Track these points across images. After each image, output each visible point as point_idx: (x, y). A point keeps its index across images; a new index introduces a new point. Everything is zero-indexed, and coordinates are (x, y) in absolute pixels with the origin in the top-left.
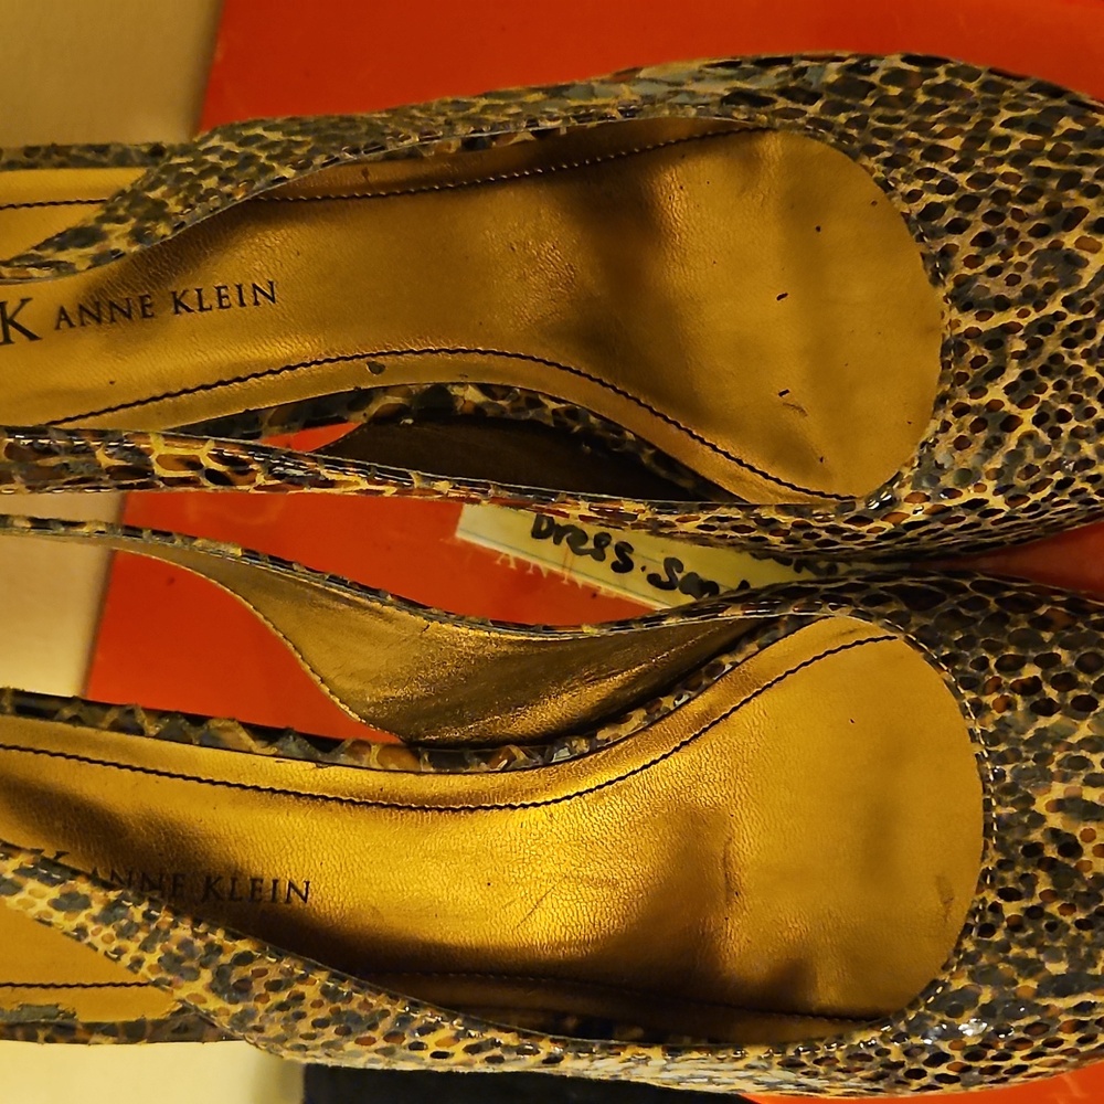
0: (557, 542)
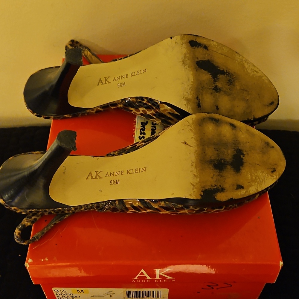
0: (141, 127)
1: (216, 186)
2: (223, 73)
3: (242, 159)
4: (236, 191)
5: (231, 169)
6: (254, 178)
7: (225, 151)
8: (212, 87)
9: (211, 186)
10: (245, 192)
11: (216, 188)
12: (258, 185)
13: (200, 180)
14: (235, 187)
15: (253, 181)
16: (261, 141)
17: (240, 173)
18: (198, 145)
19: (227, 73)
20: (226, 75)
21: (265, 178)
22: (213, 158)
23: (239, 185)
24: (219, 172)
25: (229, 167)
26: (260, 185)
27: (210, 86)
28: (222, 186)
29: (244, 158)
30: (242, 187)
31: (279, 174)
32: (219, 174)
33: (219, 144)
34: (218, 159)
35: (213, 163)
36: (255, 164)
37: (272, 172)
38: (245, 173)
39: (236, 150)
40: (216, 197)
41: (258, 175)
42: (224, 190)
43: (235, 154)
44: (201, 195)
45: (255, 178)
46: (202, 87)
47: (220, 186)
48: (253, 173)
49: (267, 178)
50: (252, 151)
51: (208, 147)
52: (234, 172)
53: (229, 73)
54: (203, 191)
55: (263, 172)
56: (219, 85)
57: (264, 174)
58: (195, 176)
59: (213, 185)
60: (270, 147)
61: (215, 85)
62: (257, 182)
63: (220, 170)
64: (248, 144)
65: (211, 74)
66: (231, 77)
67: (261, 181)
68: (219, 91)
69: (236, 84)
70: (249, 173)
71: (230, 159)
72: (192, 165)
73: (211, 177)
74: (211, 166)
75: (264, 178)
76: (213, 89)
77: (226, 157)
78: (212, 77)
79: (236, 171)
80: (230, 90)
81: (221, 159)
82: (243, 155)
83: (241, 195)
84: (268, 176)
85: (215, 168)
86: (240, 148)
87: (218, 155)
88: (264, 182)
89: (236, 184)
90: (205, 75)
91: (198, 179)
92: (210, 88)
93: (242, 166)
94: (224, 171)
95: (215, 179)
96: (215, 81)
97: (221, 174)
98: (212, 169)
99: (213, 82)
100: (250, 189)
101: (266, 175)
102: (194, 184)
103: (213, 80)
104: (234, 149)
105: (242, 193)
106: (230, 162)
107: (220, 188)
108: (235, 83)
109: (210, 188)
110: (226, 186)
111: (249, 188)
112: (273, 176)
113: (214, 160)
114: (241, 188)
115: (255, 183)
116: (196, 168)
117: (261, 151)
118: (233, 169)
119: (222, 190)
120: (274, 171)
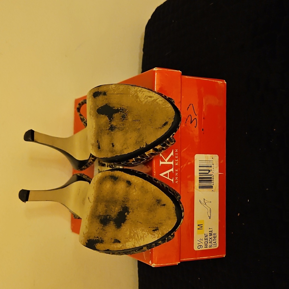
1: (97, 237)
2: (117, 111)
3: (126, 216)
4: (113, 244)
5: (114, 225)
6: (132, 234)
7: (113, 208)
8: (108, 128)
9: (94, 237)
10: (121, 246)
11: (98, 239)
12: (136, 241)
13: (88, 231)
14: (113, 241)
15: (131, 237)
16: (152, 198)
17: (120, 229)
18: (94, 201)
19: (121, 110)
20: (120, 113)
21: (145, 236)
22: (101, 214)
23: (117, 240)
24: (103, 227)
25: (112, 222)
26: (137, 242)
27: (106, 128)
28: (102, 239)
29: (128, 215)
30: (119, 242)
31: (163, 233)
32: (103, 228)
33: (110, 201)
34: (105, 215)
35: (100, 218)
36: (138, 222)
37: (154, 231)
38: (125, 229)
39: (123, 207)
40: (96, 247)
41: (137, 233)
42: (103, 242)
43: (121, 211)
44: (86, 243)
45: (134, 235)
46: (101, 131)
47: (101, 238)
48: (133, 230)
49: (147, 235)
50: (139, 209)
51: (100, 204)
52: (115, 228)
53: (123, 109)
54: (88, 240)
55: (143, 230)
56: (114, 123)
57: (144, 232)
58: (86, 227)
59: (96, 237)
60: (160, 205)
61: (111, 125)
62: (135, 238)
63: (104, 225)
64: (137, 201)
65: (107, 117)
66: (124, 113)
67: (140, 238)
68: (114, 129)
69: (129, 117)
70: (129, 230)
71: (115, 216)
72: (87, 218)
73: (96, 230)
74: (98, 221)
75: (143, 236)
76: (109, 129)
77: (112, 214)
78: (108, 118)
79: (117, 227)
80: (123, 125)
81: (107, 215)
82: (128, 212)
83: (117, 248)
84: (148, 234)
85: (101, 222)
86: (127, 206)
87: (106, 211)
88: (142, 239)
89: (114, 238)
90: (103, 119)
91: (87, 230)
92: (107, 129)
93: (124, 223)
94: (107, 226)
95: (98, 232)
96: (111, 121)
97: (104, 228)
98: (98, 224)
99: (109, 123)
100: (127, 243)
101: (146, 233)
102: (85, 233)
103: (109, 120)
104: (121, 206)
105: (118, 247)
106: (114, 219)
107: (100, 240)
108: (127, 117)
109: (93, 238)
110: (105, 239)
111: (125, 243)
112: (155, 235)
113: (102, 215)
114: (117, 243)
115: (133, 239)
116: (88, 221)
117: (148, 210)
118: (115, 225)
119: (102, 242)
120: (156, 229)
